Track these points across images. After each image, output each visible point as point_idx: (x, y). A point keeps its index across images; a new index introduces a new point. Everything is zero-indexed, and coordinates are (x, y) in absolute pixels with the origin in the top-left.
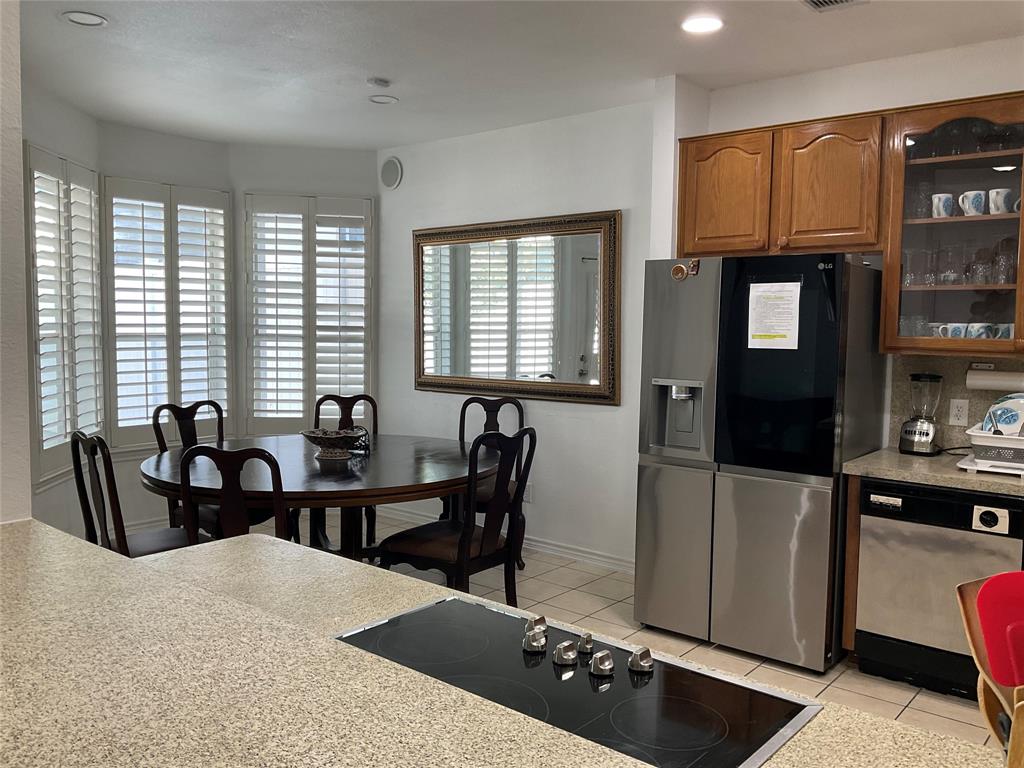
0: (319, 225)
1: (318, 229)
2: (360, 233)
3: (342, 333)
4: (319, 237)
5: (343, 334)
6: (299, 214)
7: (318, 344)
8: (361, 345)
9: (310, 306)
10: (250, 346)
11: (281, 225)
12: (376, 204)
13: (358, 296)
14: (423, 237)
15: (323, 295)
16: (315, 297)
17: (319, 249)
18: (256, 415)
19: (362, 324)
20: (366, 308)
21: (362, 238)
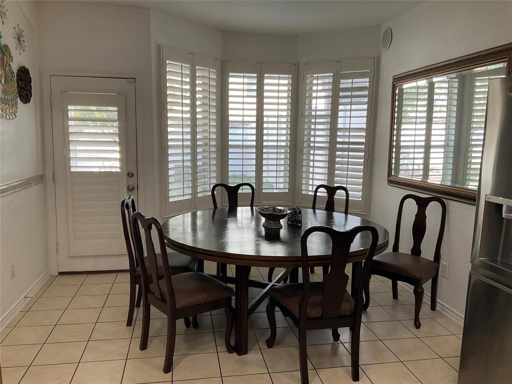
0: (343, 79)
1: (342, 81)
2: (365, 82)
3: (350, 146)
8: (363, 154)
9: (333, 128)
11: (320, 81)
12: (378, 61)
13: (362, 123)
15: (342, 122)
16: (337, 124)
17: (341, 94)
19: (363, 140)
20: (367, 130)
21: (367, 85)
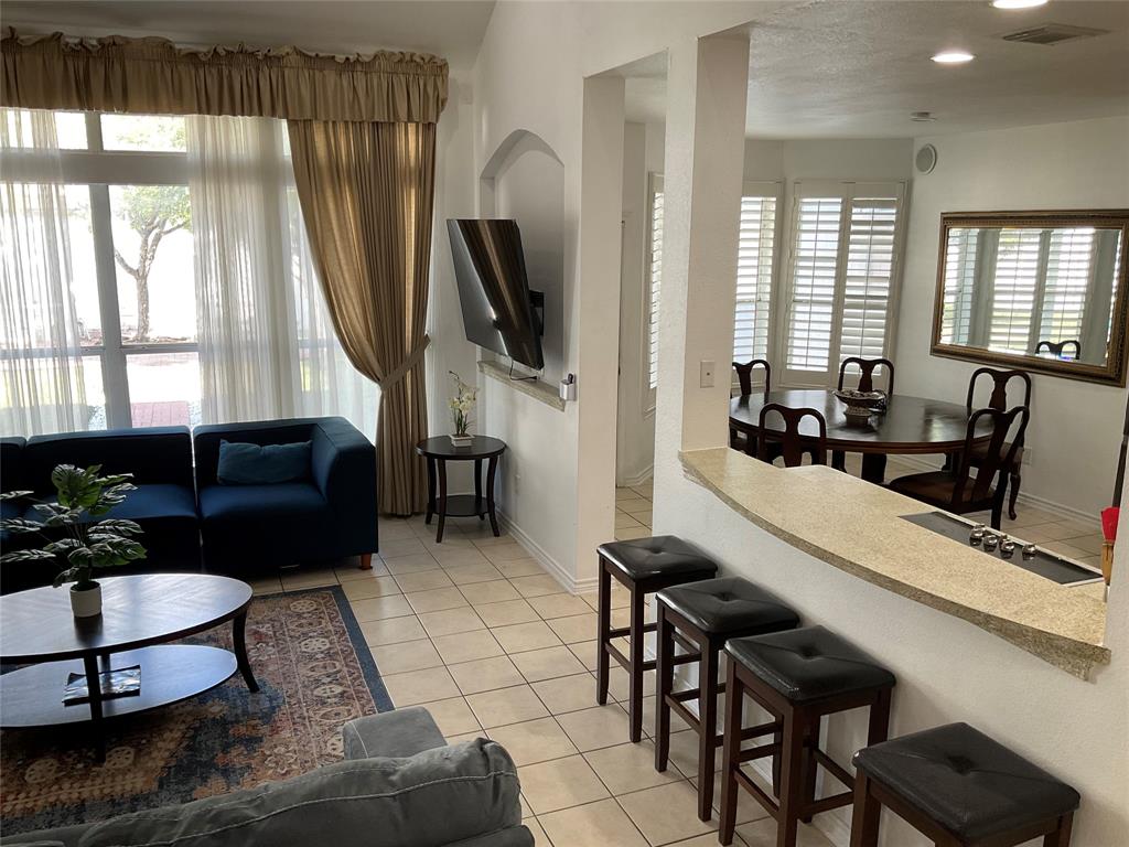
0: (855, 207)
1: (854, 210)
2: (890, 214)
4: (854, 218)
5: (867, 302)
6: (838, 197)
7: (845, 310)
8: (884, 312)
9: (841, 276)
10: (788, 310)
11: (823, 208)
12: (909, 186)
13: (885, 269)
14: (950, 220)
15: (854, 268)
16: (846, 269)
17: (853, 228)
18: (788, 367)
19: (886, 293)
20: (891, 279)
21: (893, 218)
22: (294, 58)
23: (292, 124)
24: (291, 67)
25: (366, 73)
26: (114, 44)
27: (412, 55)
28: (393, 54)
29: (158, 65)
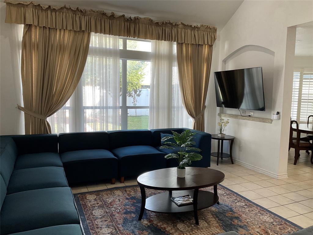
0: (304, 75)
4: (304, 78)
6: (299, 72)
7: (302, 103)
22: (181, 26)
23: (178, 44)
24: (180, 28)
25: (198, 31)
26: (138, 19)
27: (210, 26)
28: (205, 26)
29: (147, 25)
